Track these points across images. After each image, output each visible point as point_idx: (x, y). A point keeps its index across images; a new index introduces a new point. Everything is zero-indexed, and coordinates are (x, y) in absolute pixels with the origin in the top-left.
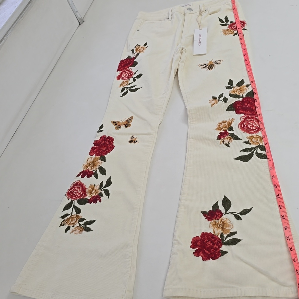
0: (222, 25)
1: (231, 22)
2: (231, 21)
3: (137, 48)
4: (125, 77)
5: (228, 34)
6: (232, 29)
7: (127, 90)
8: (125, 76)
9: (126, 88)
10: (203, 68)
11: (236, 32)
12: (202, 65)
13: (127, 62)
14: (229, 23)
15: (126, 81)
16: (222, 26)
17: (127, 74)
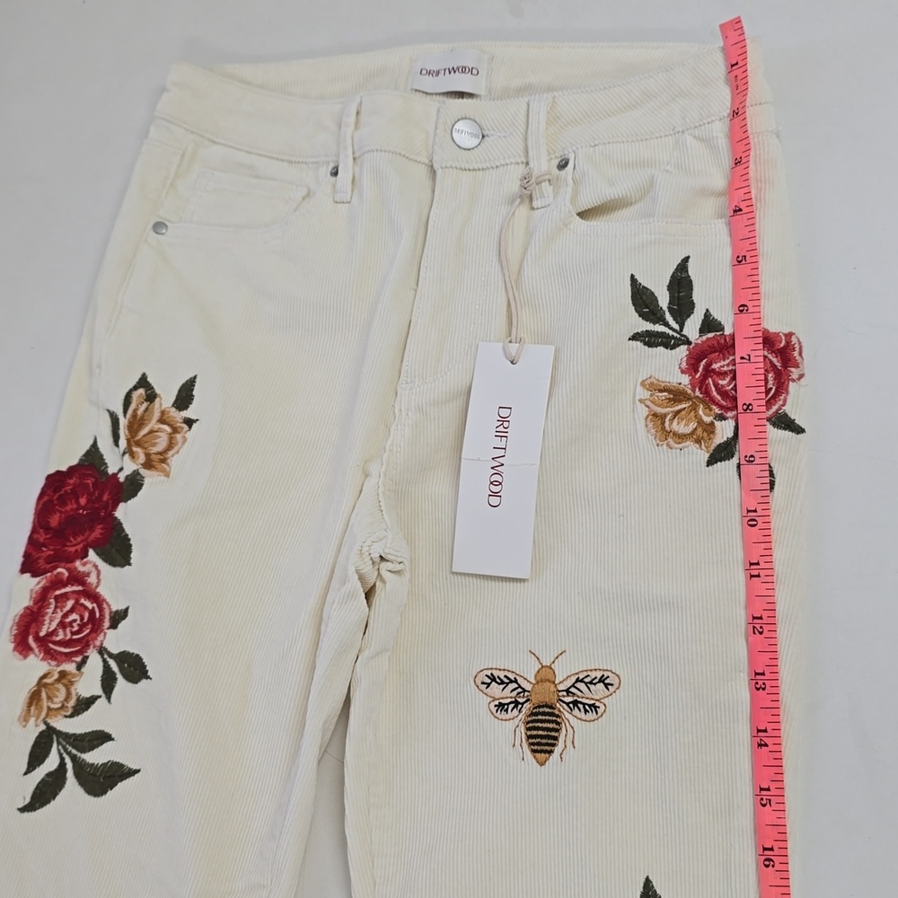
0: (650, 339)
1: (709, 324)
2: (707, 314)
3: (135, 411)
4: (60, 636)
5: (675, 434)
6: (707, 392)
7: (62, 759)
8: (62, 625)
9: (60, 734)
10: (501, 706)
11: (724, 430)
12: (493, 678)
13: (83, 501)
14: (692, 328)
15: (63, 674)
16: (650, 345)
17: (72, 610)
